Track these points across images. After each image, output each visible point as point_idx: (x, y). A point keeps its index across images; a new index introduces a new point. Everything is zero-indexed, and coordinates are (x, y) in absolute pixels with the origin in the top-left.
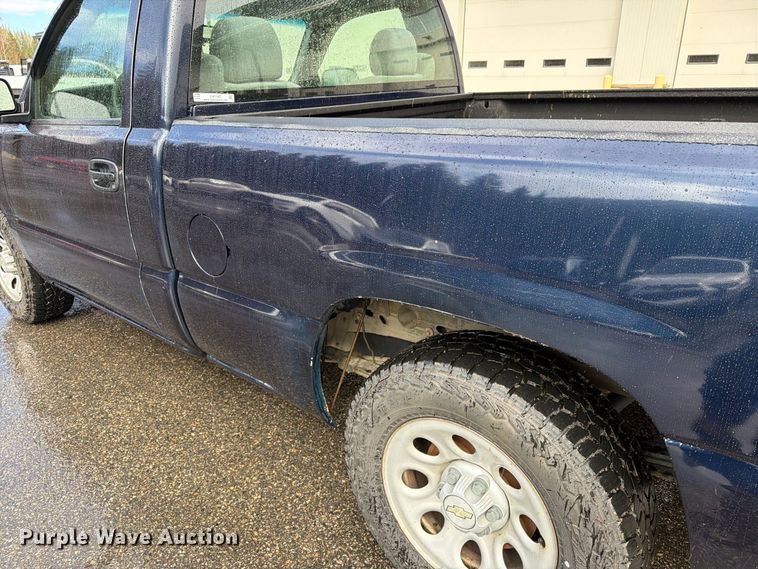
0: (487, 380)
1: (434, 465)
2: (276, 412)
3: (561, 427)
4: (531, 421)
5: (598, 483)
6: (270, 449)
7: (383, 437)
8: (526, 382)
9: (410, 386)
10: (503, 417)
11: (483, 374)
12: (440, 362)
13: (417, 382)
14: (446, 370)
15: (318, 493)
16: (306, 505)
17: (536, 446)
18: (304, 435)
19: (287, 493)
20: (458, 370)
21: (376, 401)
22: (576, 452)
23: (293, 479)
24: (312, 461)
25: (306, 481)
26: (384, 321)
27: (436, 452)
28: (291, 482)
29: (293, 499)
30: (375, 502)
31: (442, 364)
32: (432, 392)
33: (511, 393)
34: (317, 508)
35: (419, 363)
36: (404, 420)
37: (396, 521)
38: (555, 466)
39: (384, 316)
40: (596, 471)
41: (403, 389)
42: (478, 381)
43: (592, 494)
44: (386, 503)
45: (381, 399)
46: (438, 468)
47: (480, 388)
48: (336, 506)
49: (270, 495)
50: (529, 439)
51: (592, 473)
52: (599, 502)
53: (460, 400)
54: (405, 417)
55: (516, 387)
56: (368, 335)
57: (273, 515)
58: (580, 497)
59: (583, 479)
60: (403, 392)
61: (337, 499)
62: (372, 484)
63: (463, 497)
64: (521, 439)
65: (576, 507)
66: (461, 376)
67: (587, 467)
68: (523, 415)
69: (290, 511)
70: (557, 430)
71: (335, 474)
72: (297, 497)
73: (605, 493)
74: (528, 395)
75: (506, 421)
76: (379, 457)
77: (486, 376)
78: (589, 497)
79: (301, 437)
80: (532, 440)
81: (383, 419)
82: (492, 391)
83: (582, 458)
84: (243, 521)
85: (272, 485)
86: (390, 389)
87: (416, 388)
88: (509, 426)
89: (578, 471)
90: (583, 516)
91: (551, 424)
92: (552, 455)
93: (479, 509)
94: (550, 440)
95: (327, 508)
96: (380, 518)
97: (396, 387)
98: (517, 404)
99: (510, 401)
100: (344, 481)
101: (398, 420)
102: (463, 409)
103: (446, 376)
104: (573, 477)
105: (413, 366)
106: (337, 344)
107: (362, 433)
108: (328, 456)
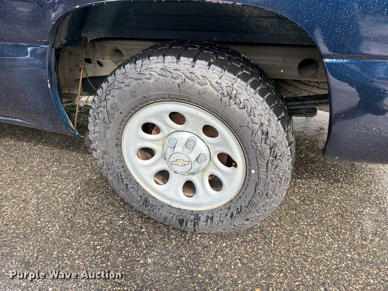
0: (191, 60)
1: (158, 140)
2: (36, 150)
3: (246, 81)
4: (226, 81)
5: (272, 112)
6: (37, 172)
7: (119, 129)
8: (217, 57)
9: (134, 82)
10: (206, 84)
11: (188, 56)
12: (154, 56)
13: (139, 76)
14: (160, 61)
15: (79, 188)
16: (72, 196)
17: (230, 98)
18: (60, 159)
19: (56, 193)
20: (169, 58)
21: (109, 103)
22: (257, 95)
23: (59, 185)
24: (70, 172)
25: (69, 184)
26: (101, 65)
27: (158, 131)
28: (57, 187)
29: (62, 195)
30: (121, 176)
31: (156, 57)
32: (152, 81)
33: (209, 65)
34: (80, 196)
35: (137, 62)
36: (133, 112)
37: (138, 184)
38: (244, 108)
39: (100, 60)
40: (270, 105)
41: (129, 86)
42: (185, 61)
43: (269, 121)
44: (129, 174)
45: (112, 99)
46: (161, 142)
47: (188, 66)
48: (93, 192)
49: (44, 197)
50: (226, 94)
51: (268, 107)
52: (273, 125)
53: (174, 80)
54: (133, 109)
55: (212, 61)
56: (91, 78)
57: (49, 208)
58: (262, 124)
59: (263, 112)
60: (129, 88)
61: (93, 188)
62: (117, 164)
63: (182, 152)
64: (220, 96)
65: (259, 133)
66: (172, 62)
67: (265, 103)
68: (220, 78)
69: (61, 203)
70: (244, 83)
71: (88, 175)
72: (64, 194)
73: (276, 118)
74: (221, 64)
75: (209, 86)
76: (119, 145)
77: (190, 57)
78: (267, 123)
79: (58, 160)
80: (228, 95)
81: (117, 114)
82: (196, 66)
83: (261, 99)
84: (27, 218)
85: (44, 191)
86: (118, 89)
87: (139, 81)
88: (212, 89)
89: (260, 107)
90: (264, 137)
91: (240, 80)
92: (242, 101)
93: (193, 157)
94: (240, 91)
95: (87, 195)
96: (127, 185)
97: (122, 85)
98: (215, 71)
99: (210, 71)
100: (95, 178)
101: (129, 113)
102: (177, 86)
103: (160, 65)
104: (257, 112)
105: (133, 65)
106: (69, 90)
107: (102, 130)
108: (81, 166)
